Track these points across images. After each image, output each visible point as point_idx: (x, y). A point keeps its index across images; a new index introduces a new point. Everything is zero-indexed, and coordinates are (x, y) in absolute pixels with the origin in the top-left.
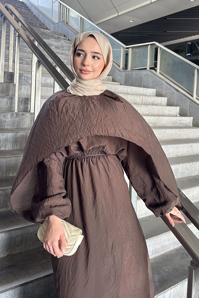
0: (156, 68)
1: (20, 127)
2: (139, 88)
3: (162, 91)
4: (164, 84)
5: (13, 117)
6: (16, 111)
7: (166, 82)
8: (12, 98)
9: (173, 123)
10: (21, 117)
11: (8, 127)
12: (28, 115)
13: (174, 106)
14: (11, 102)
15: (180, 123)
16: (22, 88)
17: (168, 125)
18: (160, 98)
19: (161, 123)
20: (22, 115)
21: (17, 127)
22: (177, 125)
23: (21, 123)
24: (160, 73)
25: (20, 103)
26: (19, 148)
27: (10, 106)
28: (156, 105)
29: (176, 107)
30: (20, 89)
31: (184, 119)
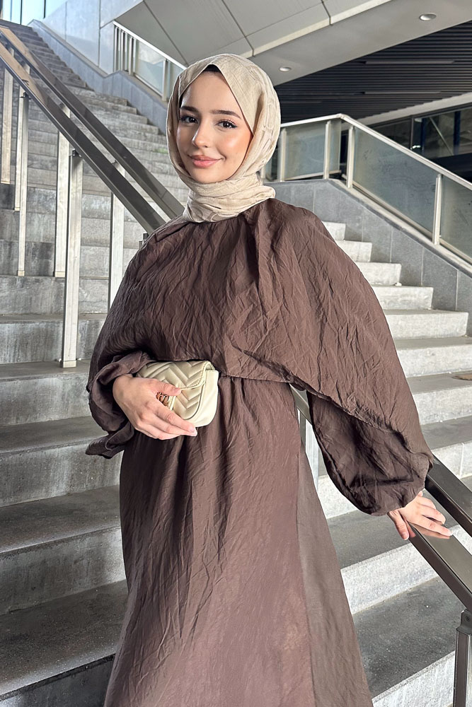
1: (32, 311)
3: (360, 227)
4: (365, 211)
5: (15, 287)
6: (21, 273)
7: (368, 207)
8: (11, 244)
10: (35, 286)
11: (4, 312)
12: (49, 282)
13: (388, 262)
14: (10, 252)
15: (404, 302)
16: (34, 221)
18: (356, 244)
20: (36, 282)
21: (24, 312)
22: (397, 307)
23: (33, 302)
24: (354, 187)
25: (30, 255)
26: (29, 359)
27: (7, 262)
29: (393, 265)
30: (30, 223)
31: (412, 292)
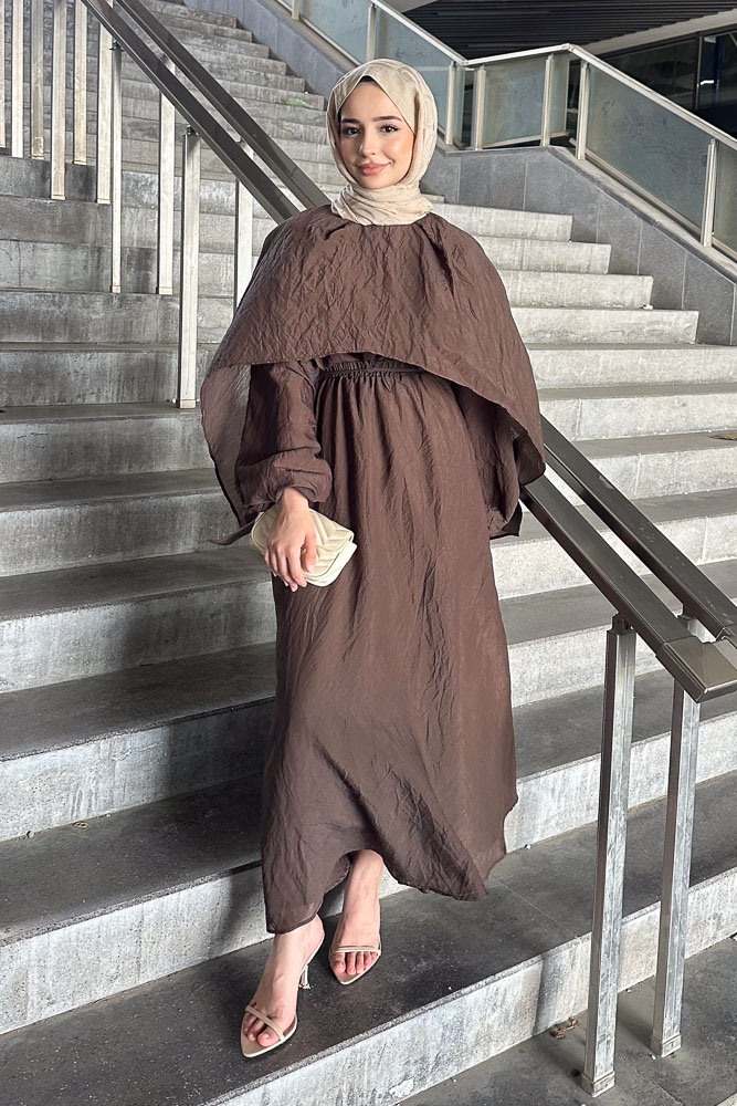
0: (571, 141)
1: (133, 339)
2: (510, 212)
3: (594, 221)
4: (602, 196)
5: (112, 307)
6: (116, 290)
8: (100, 250)
9: (627, 331)
11: (98, 339)
13: (634, 274)
14: (99, 261)
16: (125, 217)
17: (610, 338)
18: (586, 246)
19: (585, 332)
20: (137, 301)
21: (123, 340)
22: (641, 338)
23: (134, 327)
24: (587, 158)
25: (125, 265)
26: (136, 399)
27: (95, 275)
28: (571, 272)
29: (640, 278)
31: (665, 318)
